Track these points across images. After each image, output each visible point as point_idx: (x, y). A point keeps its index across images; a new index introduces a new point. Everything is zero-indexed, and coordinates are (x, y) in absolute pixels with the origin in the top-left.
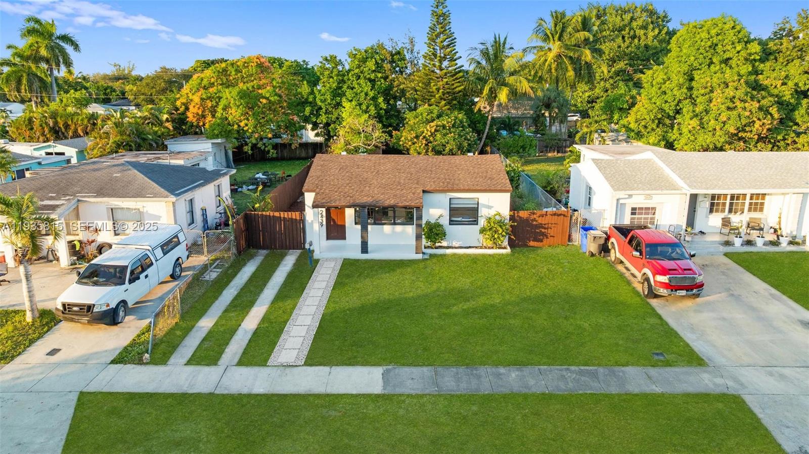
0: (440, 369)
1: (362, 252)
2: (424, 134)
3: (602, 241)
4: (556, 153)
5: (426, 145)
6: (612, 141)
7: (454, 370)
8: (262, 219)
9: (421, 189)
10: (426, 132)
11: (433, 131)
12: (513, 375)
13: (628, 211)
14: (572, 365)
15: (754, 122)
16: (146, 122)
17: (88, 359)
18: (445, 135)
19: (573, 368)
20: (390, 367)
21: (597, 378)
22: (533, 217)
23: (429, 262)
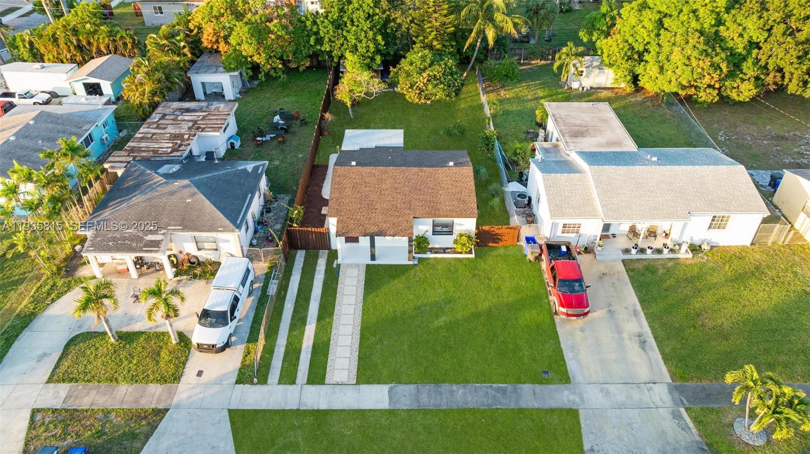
0: (420, 386)
1: (371, 260)
2: (417, 85)
3: (537, 255)
4: (539, 61)
5: (420, 94)
6: (586, 67)
7: (428, 387)
8: (299, 234)
9: (413, 216)
10: (419, 83)
11: (425, 82)
12: (460, 392)
13: (560, 228)
14: (494, 383)
15: (704, 76)
16: (166, 49)
17: (221, 380)
18: (436, 85)
19: (494, 385)
20: (392, 385)
21: (506, 395)
22: (492, 229)
23: (417, 268)
